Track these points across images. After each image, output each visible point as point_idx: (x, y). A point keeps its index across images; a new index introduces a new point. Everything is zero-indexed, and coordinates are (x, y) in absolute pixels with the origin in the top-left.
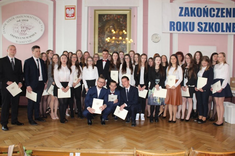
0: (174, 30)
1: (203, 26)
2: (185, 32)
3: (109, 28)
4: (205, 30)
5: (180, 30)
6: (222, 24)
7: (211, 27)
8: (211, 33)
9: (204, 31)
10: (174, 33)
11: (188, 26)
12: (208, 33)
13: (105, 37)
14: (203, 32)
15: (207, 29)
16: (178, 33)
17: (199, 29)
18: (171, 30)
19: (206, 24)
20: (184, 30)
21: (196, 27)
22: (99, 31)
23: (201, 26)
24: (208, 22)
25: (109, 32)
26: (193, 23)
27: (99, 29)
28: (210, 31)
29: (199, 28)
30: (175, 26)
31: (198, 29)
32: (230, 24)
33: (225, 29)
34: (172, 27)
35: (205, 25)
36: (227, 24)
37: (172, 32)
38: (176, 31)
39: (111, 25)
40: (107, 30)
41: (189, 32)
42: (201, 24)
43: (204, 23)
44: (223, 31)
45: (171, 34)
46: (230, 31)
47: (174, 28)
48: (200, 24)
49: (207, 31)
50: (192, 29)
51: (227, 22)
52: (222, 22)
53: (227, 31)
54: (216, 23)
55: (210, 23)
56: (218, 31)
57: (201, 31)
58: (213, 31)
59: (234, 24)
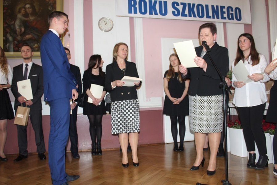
0: (135, 12)
1: (180, 8)
2: (154, 16)
3: (24, 8)
4: (184, 15)
5: (145, 13)
6: (207, 6)
7: (191, 10)
8: (192, 18)
9: (182, 16)
10: (135, 17)
11: (157, 7)
12: (188, 18)
13: (16, 23)
14: (180, 17)
16: (143, 18)
17: (175, 12)
18: (132, 13)
19: (184, 5)
20: (151, 13)
21: (170, 9)
22: (4, 13)
23: (177, 7)
24: (187, 2)
25: (23, 15)
26: (165, 3)
27: (4, 9)
28: (190, 16)
29: (174, 10)
30: (137, 6)
31: (174, 13)
32: (217, 7)
33: (211, 14)
34: (133, 8)
35: (182, 6)
36: (213, 6)
37: (133, 15)
38: (139, 14)
39: (28, 4)
40: (19, 12)
41: (159, 16)
42: (177, 5)
43: (182, 4)
44: (208, 17)
45: (131, 19)
46: (218, 18)
47: (135, 9)
48: (175, 5)
49: (186, 16)
50: (163, 12)
51: (213, 5)
52: (207, 4)
53: (214, 18)
54: (198, 5)
55: (189, 4)
56: (202, 16)
57: (178, 15)
58: (195, 16)
59: (222, 7)
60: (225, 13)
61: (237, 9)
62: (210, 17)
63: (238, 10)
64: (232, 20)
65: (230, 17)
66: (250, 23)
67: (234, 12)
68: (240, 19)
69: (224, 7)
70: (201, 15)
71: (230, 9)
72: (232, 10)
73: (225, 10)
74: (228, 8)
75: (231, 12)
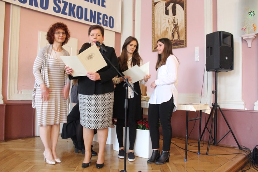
1: (62, 5)
2: (33, 7)
4: (64, 13)
5: (25, 2)
6: (86, 10)
7: (71, 10)
8: (72, 18)
9: (62, 13)
10: (13, 5)
12: (67, 17)
14: (60, 15)
15: (67, 11)
16: (22, 7)
17: (56, 8)
19: (66, 3)
20: (31, 4)
21: (51, 4)
23: (59, 4)
24: (68, 2)
28: (70, 15)
29: (55, 6)
31: (54, 9)
32: (95, 12)
33: (88, 17)
35: (64, 4)
36: (91, 11)
41: (40, 9)
42: (58, 2)
43: (63, 2)
44: (86, 19)
46: (94, 22)
49: (66, 14)
50: (44, 6)
51: (91, 9)
52: (86, 8)
53: (91, 21)
54: (79, 7)
55: (70, 4)
56: (81, 18)
57: (58, 12)
58: (74, 16)
59: (99, 14)
60: (100, 19)
61: (111, 17)
62: (88, 20)
63: (111, 19)
64: (106, 26)
65: (105, 24)
66: (120, 32)
67: (108, 20)
68: (112, 27)
69: (101, 14)
70: (80, 16)
71: (105, 17)
72: (107, 18)
73: (101, 16)
74: (104, 15)
75: (105, 19)
